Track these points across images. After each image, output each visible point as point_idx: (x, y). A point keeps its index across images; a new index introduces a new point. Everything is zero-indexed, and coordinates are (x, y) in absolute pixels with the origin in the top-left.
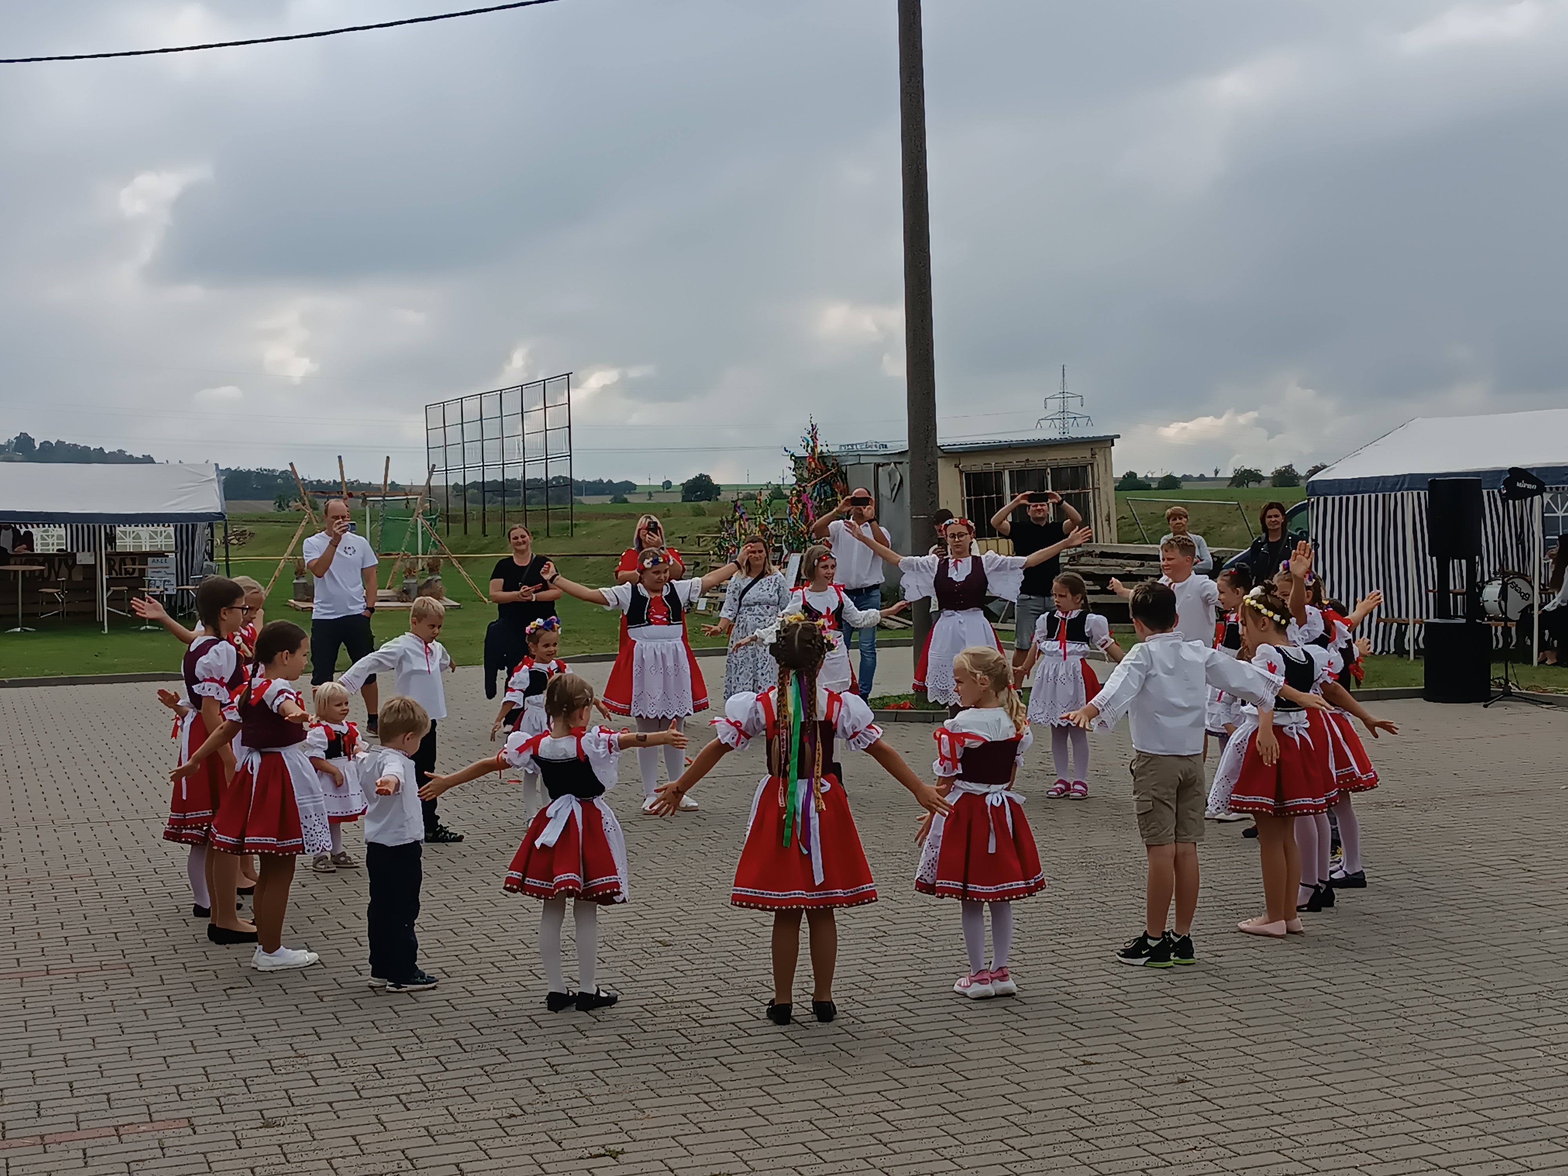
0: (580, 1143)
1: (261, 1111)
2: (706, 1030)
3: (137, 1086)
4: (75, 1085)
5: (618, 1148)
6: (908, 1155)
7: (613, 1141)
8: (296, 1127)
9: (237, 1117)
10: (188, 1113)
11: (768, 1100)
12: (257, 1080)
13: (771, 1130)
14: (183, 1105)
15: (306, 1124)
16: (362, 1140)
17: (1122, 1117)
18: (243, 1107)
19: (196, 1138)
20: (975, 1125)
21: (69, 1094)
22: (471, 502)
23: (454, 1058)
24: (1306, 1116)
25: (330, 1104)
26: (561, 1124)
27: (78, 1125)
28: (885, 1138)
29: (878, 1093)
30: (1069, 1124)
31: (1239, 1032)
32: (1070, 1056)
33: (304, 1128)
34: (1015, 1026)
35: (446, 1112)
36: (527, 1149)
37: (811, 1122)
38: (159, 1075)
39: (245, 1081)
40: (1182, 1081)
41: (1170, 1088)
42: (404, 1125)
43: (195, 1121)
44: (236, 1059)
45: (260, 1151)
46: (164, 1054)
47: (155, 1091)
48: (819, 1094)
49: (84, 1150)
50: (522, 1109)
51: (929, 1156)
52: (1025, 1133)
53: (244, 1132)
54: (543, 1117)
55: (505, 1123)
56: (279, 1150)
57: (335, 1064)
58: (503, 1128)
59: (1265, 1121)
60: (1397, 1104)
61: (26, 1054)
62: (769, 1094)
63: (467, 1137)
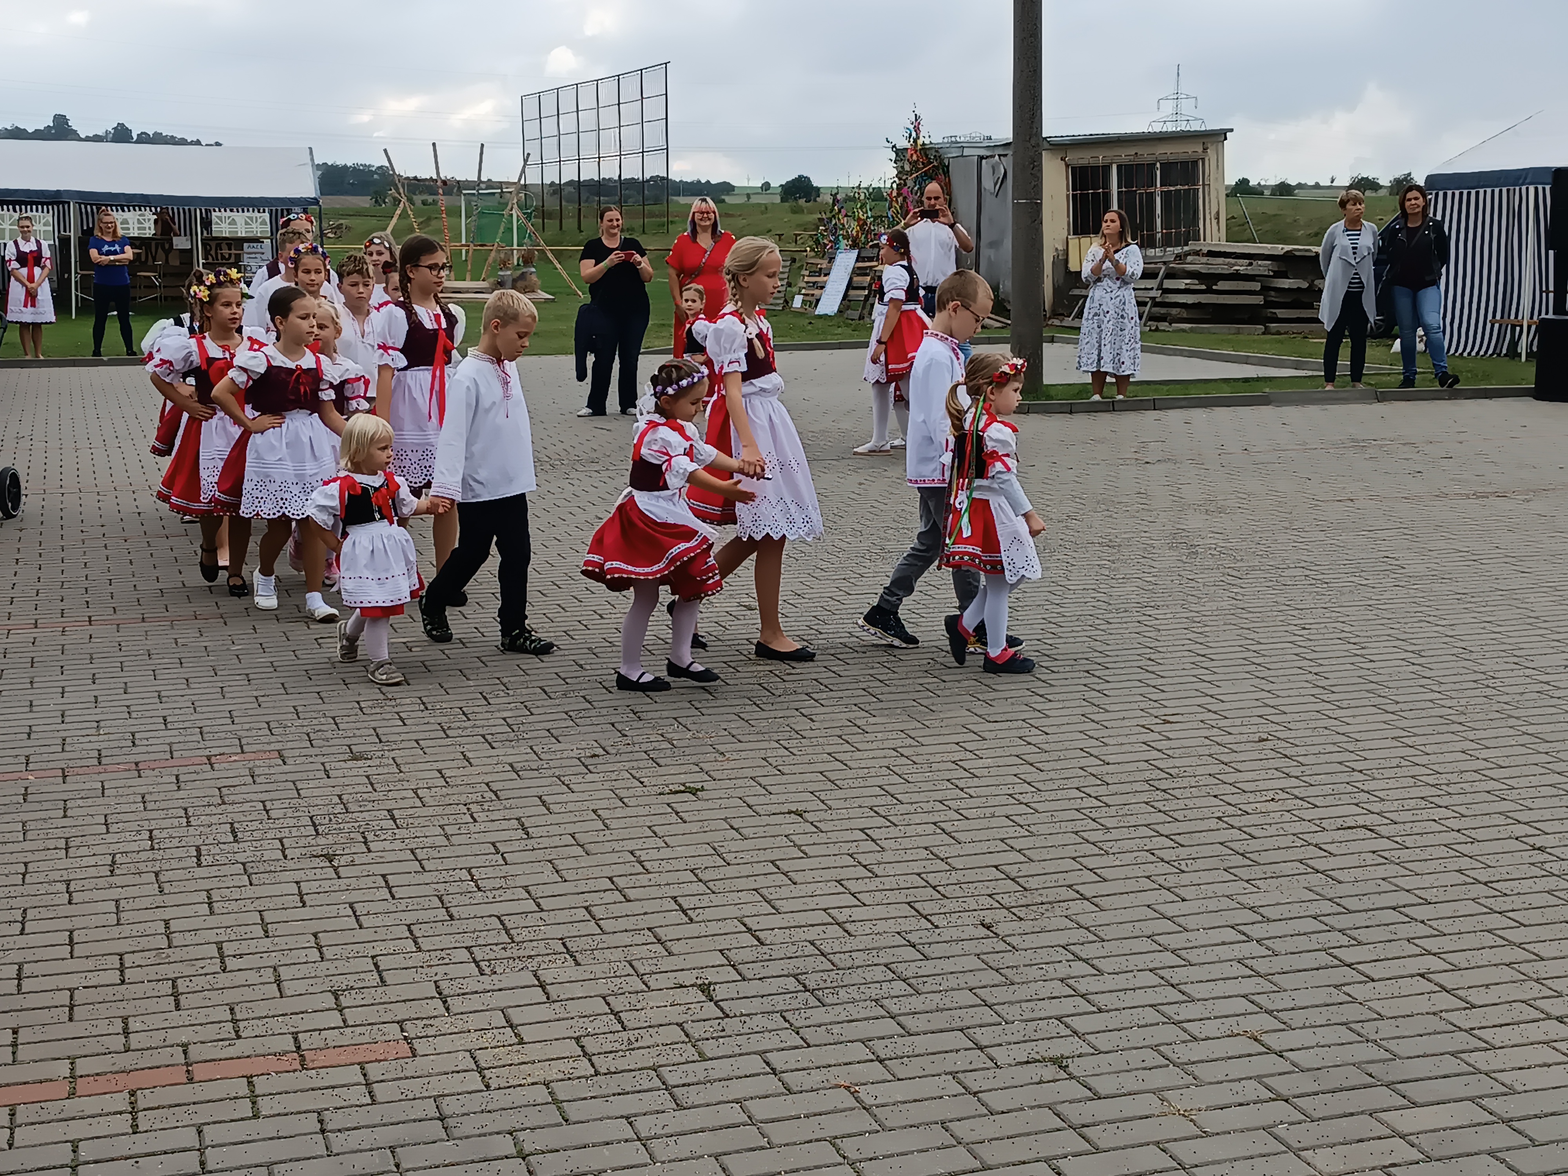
0: (660, 781)
1: (349, 746)
2: (787, 685)
3: (229, 721)
4: (169, 719)
5: (699, 786)
6: (984, 800)
7: (694, 779)
8: (384, 760)
9: (325, 750)
10: (278, 746)
11: (847, 747)
12: (346, 719)
13: (850, 774)
14: (273, 738)
15: (393, 759)
16: (448, 773)
17: (1200, 771)
18: (332, 742)
19: (286, 768)
20: (1052, 775)
21: (163, 727)
22: (567, 202)
23: (539, 703)
24: (1388, 773)
25: (417, 741)
26: (642, 764)
27: (171, 752)
28: (961, 784)
29: (957, 744)
30: (1147, 775)
31: (1325, 697)
32: (1151, 715)
33: (392, 762)
34: (1097, 687)
35: (529, 750)
36: (607, 785)
37: (888, 768)
38: (251, 712)
39: (333, 718)
40: (1264, 740)
41: (1249, 746)
42: (489, 761)
43: (286, 754)
44: (326, 700)
45: (347, 781)
46: (255, 693)
47: (247, 726)
48: (899, 743)
49: (177, 776)
50: (604, 750)
51: (1004, 800)
52: (1099, 782)
53: (333, 764)
54: (624, 757)
55: (588, 762)
56: (367, 781)
57: (422, 707)
58: (586, 767)
59: (1345, 778)
60: (1481, 764)
61: (122, 691)
62: (848, 742)
63: (550, 772)
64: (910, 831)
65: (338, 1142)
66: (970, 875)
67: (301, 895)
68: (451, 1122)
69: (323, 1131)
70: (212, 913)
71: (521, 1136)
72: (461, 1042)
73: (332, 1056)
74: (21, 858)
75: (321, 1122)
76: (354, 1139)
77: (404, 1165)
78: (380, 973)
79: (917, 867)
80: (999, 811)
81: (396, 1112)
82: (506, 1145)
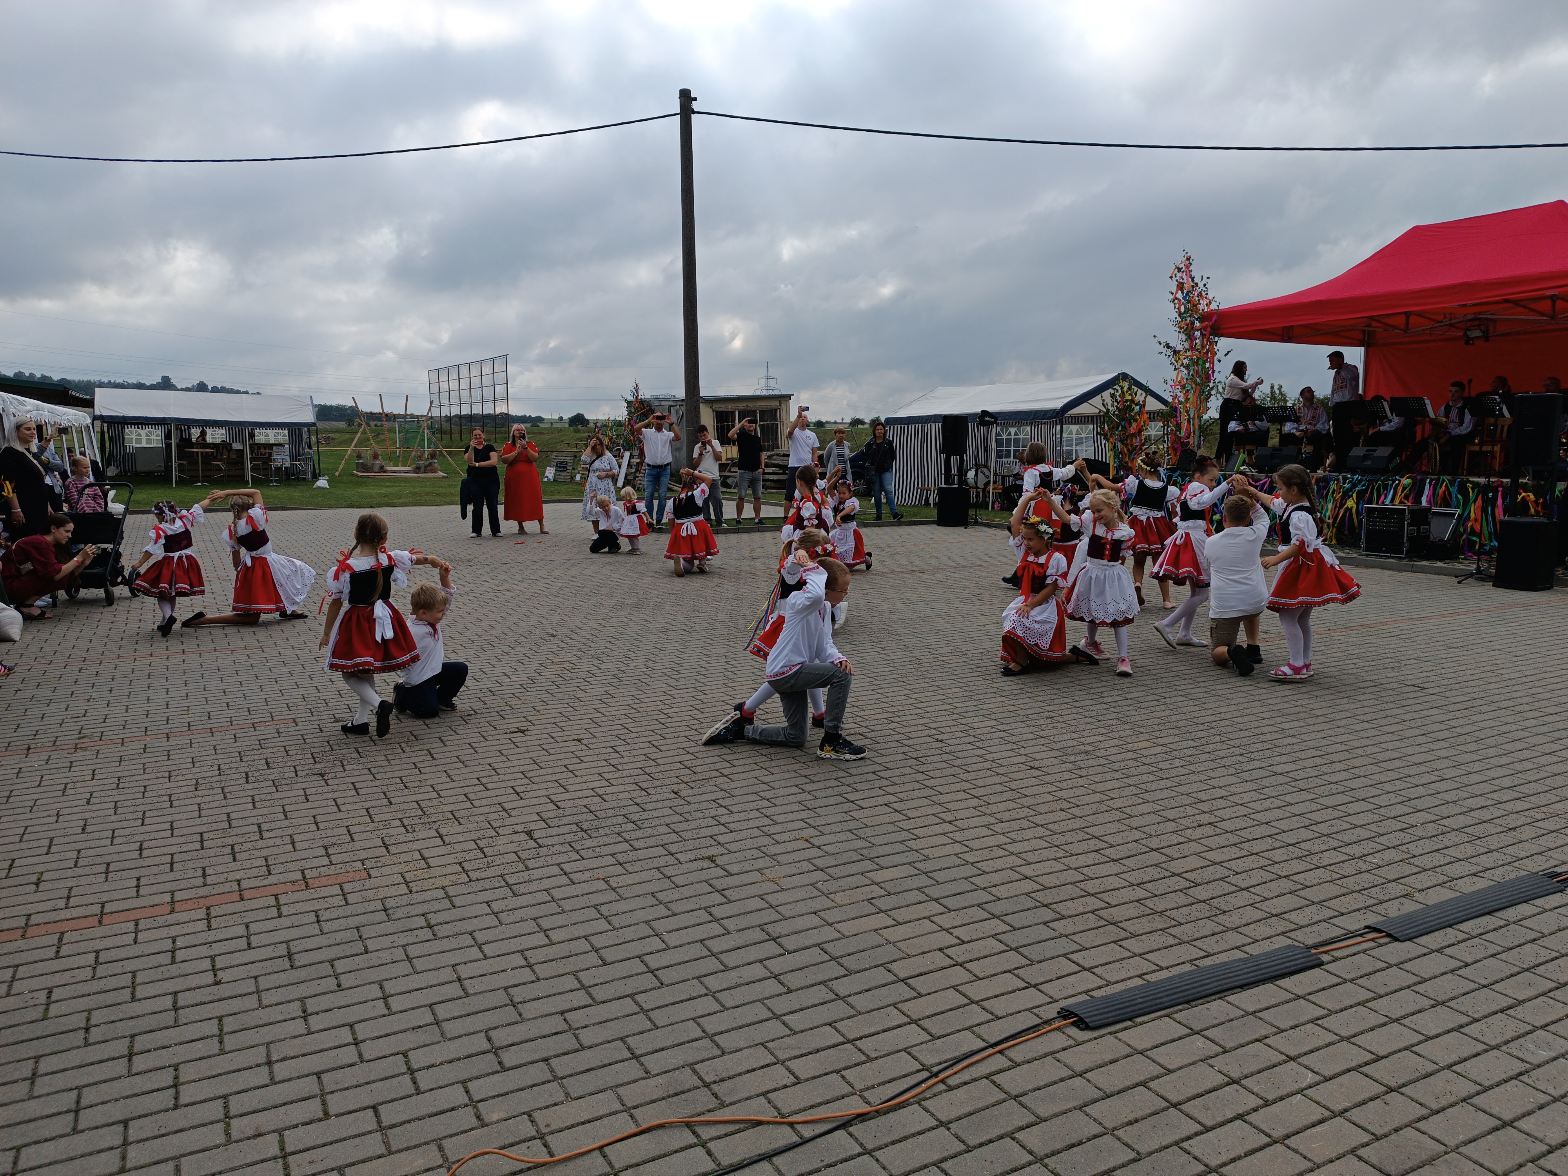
0: (505, 727)
1: (335, 714)
5: (526, 728)
6: (674, 728)
7: (523, 725)
9: (320, 717)
13: (604, 718)
26: (495, 717)
36: (478, 728)
45: (333, 733)
54: (486, 714)
55: (467, 717)
64: (636, 746)
65: (326, 927)
66: (667, 767)
67: (306, 795)
68: (390, 912)
69: (318, 921)
70: (255, 808)
71: (429, 916)
72: (395, 869)
73: (324, 881)
74: (142, 783)
75: (317, 916)
76: (335, 925)
77: (364, 937)
78: (350, 835)
79: (639, 765)
80: (682, 734)
81: (360, 909)
82: (421, 922)
